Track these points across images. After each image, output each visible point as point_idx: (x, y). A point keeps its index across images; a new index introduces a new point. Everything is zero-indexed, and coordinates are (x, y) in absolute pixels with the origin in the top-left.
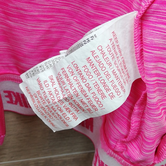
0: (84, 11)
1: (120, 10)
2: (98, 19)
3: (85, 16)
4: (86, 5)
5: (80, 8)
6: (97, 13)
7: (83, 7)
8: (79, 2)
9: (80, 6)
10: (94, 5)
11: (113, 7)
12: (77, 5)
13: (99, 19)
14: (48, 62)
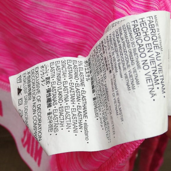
0: (52, 28)
1: (93, 28)
2: (69, 37)
3: (53, 34)
4: (54, 21)
5: (46, 25)
6: (68, 30)
7: (51, 24)
8: (46, 18)
9: (47, 23)
10: (64, 20)
11: (86, 24)
12: (43, 22)
13: (71, 37)
14: (55, 63)
